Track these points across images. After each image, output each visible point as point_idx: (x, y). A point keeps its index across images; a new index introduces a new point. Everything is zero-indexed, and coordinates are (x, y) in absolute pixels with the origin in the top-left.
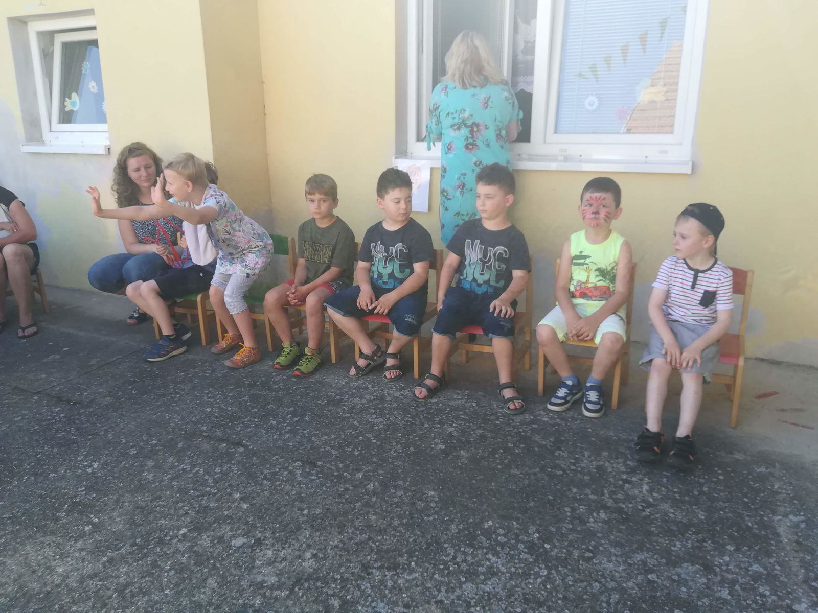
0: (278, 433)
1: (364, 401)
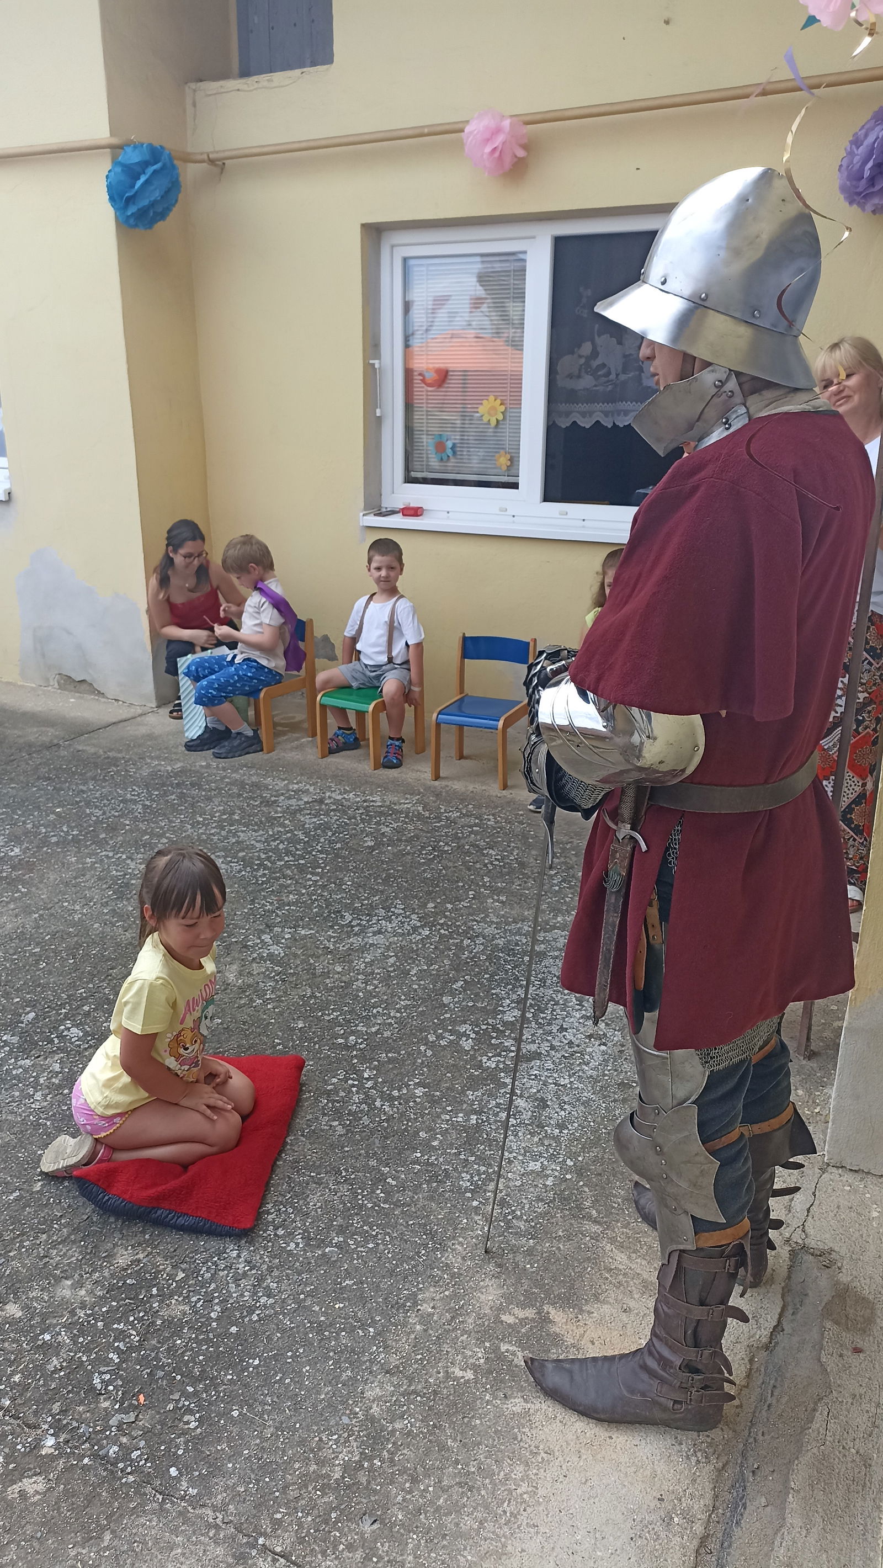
0: (204, 828)
1: (300, 803)
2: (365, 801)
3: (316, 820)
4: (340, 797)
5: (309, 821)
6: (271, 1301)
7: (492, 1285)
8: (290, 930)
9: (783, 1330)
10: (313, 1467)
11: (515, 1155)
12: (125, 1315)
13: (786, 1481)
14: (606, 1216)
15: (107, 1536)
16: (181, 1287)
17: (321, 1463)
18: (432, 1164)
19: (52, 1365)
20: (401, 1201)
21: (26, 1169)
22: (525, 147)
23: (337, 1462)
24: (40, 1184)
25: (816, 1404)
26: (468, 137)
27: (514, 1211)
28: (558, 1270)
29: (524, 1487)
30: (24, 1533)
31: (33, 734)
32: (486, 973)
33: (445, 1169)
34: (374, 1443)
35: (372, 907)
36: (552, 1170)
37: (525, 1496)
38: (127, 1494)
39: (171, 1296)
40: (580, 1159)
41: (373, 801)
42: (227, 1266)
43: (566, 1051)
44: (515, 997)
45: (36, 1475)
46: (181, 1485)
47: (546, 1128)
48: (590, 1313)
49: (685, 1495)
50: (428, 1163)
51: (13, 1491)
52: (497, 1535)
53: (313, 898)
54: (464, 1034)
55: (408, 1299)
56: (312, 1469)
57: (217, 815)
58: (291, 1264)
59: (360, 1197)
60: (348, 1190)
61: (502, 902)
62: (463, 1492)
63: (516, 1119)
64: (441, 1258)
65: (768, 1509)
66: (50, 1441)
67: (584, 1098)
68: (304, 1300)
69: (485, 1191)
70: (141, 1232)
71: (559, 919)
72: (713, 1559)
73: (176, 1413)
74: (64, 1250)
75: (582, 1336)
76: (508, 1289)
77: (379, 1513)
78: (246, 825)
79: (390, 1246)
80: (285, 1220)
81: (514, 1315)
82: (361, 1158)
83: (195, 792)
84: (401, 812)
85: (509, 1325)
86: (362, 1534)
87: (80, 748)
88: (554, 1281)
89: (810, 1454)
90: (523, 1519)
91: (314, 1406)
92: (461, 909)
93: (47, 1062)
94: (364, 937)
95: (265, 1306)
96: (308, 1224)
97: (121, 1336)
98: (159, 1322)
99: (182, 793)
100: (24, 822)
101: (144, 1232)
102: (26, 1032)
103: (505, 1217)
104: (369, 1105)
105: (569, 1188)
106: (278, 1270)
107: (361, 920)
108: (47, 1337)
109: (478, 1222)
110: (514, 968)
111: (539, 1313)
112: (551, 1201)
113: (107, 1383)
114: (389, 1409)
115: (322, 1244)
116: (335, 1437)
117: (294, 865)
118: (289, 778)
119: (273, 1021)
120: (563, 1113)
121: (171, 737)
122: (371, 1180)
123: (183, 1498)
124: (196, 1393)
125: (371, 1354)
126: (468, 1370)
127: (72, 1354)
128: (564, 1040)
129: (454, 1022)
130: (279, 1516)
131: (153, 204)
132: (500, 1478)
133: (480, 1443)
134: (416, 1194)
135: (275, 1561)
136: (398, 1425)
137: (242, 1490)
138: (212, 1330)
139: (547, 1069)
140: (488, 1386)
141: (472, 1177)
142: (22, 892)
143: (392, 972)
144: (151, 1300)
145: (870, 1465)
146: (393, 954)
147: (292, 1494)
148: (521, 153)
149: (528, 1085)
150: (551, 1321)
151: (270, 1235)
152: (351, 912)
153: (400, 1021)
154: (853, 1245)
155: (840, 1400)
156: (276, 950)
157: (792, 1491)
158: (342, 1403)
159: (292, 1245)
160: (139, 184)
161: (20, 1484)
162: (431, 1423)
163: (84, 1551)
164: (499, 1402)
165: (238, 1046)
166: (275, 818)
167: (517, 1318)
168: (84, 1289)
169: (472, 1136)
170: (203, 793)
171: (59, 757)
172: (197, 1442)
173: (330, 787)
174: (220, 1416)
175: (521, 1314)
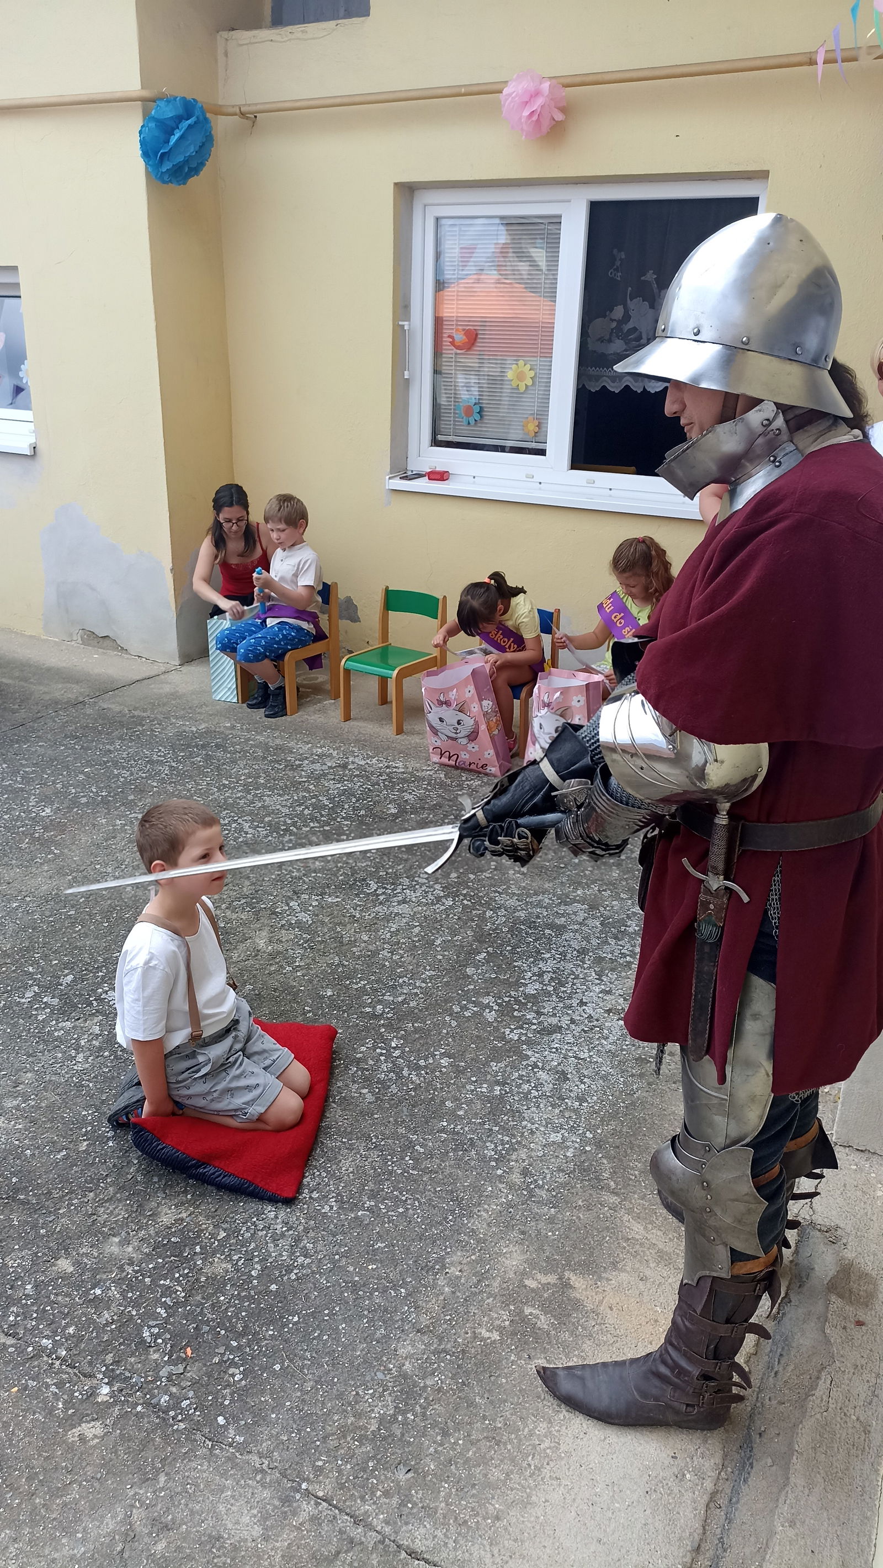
2: (387, 767)
3: (340, 786)
4: (363, 763)
5: (334, 787)
6: (308, 1261)
7: (516, 1251)
8: (317, 898)
9: (790, 1302)
10: (351, 1420)
11: (537, 1126)
12: (171, 1271)
13: (790, 1445)
14: (624, 1187)
15: (162, 1478)
16: (223, 1246)
17: (358, 1415)
18: (458, 1133)
19: (104, 1319)
20: (429, 1168)
21: (71, 1130)
22: (563, 110)
23: (373, 1415)
24: (85, 1143)
25: (820, 1372)
26: (506, 100)
27: (536, 1181)
28: (578, 1238)
29: (547, 1444)
30: (85, 1474)
31: (59, 691)
32: (508, 945)
33: (470, 1139)
34: (407, 1398)
35: (397, 876)
36: (573, 1142)
37: (548, 1451)
38: (179, 1440)
39: (214, 1254)
40: (599, 1131)
41: (396, 767)
42: (265, 1227)
43: (586, 1025)
44: (536, 970)
45: (93, 1420)
46: (228, 1433)
47: (566, 1100)
48: (608, 1280)
49: (697, 1454)
50: (454, 1133)
51: (73, 1435)
52: (523, 1487)
53: (339, 865)
54: (488, 1006)
55: (436, 1262)
56: (349, 1422)
57: (243, 778)
58: (326, 1226)
59: (390, 1163)
60: (378, 1156)
61: (523, 874)
62: (490, 1446)
63: (538, 1091)
64: (467, 1224)
65: (774, 1468)
66: (105, 1390)
67: (603, 1072)
68: (339, 1260)
69: (508, 1160)
70: (183, 1192)
71: (579, 892)
72: (722, 1513)
73: (221, 1366)
74: (111, 1208)
75: (601, 1302)
76: (531, 1255)
77: (413, 1463)
78: (270, 789)
79: (419, 1211)
80: (319, 1184)
81: (537, 1280)
82: (390, 1126)
83: (220, 754)
84: (423, 779)
85: (533, 1290)
86: (397, 1482)
87: (105, 707)
88: (575, 1248)
89: (813, 1419)
90: (546, 1471)
91: (351, 1363)
92: (483, 879)
93: (87, 1025)
94: (389, 906)
95: (302, 1265)
96: (341, 1188)
97: (168, 1291)
98: (203, 1279)
99: (207, 755)
100: (54, 782)
101: (185, 1192)
102: (66, 994)
103: (528, 1186)
104: (397, 1074)
105: (589, 1159)
106: (313, 1231)
107: (387, 889)
108: (98, 1292)
109: (502, 1190)
110: (535, 940)
111: (560, 1279)
112: (571, 1172)
113: (157, 1336)
114: (421, 1367)
115: (355, 1207)
116: (371, 1391)
117: (319, 831)
118: (312, 741)
119: (302, 988)
120: (583, 1085)
121: (194, 697)
122: (400, 1147)
123: (230, 1445)
124: (239, 1347)
125: (403, 1313)
126: (494, 1331)
127: (122, 1308)
128: (584, 1014)
129: (477, 993)
130: (320, 1463)
131: (186, 161)
132: (525, 1433)
133: (505, 1401)
134: (444, 1162)
135: (317, 1504)
136: (429, 1382)
137: (285, 1438)
138: (254, 1288)
139: (568, 1043)
140: (513, 1347)
141: (496, 1147)
142: (55, 854)
143: (416, 941)
144: (195, 1257)
145: (869, 1432)
146: (418, 924)
147: (332, 1443)
148: (559, 117)
149: (549, 1058)
150: (571, 1287)
151: (305, 1198)
152: (376, 880)
153: (426, 992)
154: (858, 1222)
155: (843, 1369)
156: (305, 917)
157: (796, 1453)
158: (377, 1359)
159: (327, 1208)
160: (173, 139)
161: (79, 1428)
162: (460, 1381)
163: (141, 1492)
164: (523, 1362)
165: (269, 1014)
166: (300, 783)
167: (540, 1283)
168: (131, 1246)
169: (496, 1107)
170: (229, 755)
171: (85, 714)
172: (242, 1394)
173: (353, 752)
174: (264, 1369)
175: (544, 1279)
